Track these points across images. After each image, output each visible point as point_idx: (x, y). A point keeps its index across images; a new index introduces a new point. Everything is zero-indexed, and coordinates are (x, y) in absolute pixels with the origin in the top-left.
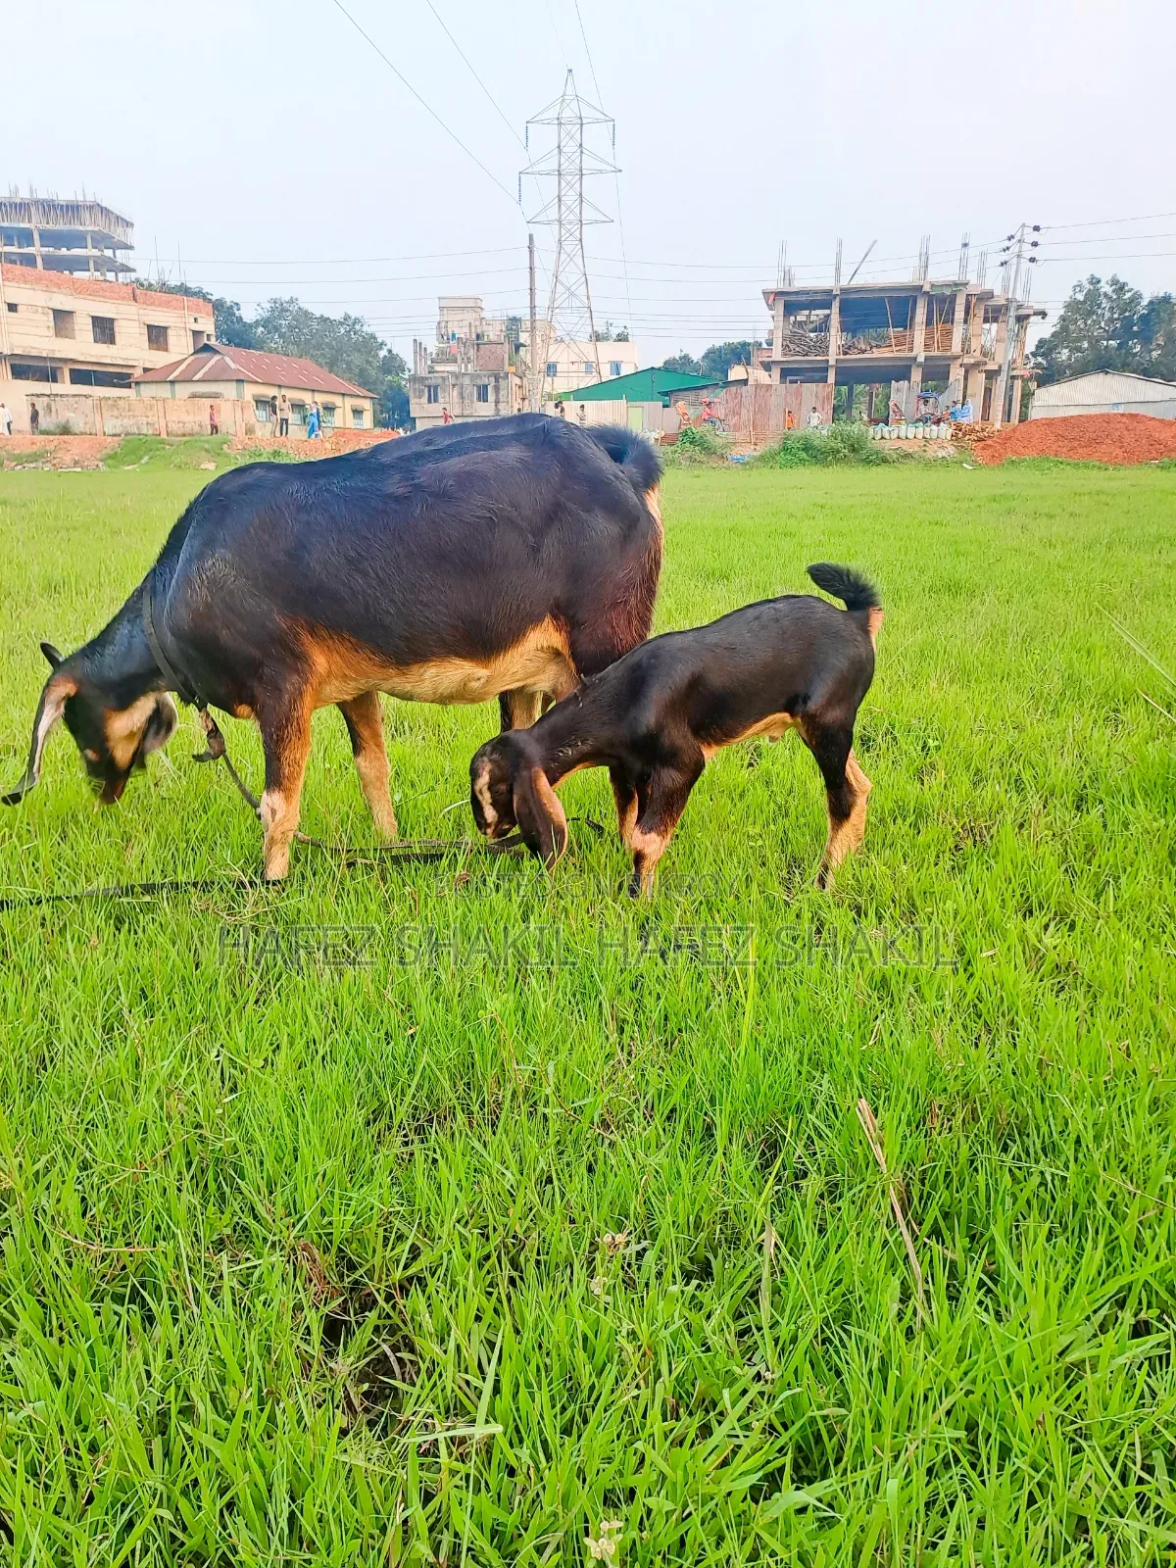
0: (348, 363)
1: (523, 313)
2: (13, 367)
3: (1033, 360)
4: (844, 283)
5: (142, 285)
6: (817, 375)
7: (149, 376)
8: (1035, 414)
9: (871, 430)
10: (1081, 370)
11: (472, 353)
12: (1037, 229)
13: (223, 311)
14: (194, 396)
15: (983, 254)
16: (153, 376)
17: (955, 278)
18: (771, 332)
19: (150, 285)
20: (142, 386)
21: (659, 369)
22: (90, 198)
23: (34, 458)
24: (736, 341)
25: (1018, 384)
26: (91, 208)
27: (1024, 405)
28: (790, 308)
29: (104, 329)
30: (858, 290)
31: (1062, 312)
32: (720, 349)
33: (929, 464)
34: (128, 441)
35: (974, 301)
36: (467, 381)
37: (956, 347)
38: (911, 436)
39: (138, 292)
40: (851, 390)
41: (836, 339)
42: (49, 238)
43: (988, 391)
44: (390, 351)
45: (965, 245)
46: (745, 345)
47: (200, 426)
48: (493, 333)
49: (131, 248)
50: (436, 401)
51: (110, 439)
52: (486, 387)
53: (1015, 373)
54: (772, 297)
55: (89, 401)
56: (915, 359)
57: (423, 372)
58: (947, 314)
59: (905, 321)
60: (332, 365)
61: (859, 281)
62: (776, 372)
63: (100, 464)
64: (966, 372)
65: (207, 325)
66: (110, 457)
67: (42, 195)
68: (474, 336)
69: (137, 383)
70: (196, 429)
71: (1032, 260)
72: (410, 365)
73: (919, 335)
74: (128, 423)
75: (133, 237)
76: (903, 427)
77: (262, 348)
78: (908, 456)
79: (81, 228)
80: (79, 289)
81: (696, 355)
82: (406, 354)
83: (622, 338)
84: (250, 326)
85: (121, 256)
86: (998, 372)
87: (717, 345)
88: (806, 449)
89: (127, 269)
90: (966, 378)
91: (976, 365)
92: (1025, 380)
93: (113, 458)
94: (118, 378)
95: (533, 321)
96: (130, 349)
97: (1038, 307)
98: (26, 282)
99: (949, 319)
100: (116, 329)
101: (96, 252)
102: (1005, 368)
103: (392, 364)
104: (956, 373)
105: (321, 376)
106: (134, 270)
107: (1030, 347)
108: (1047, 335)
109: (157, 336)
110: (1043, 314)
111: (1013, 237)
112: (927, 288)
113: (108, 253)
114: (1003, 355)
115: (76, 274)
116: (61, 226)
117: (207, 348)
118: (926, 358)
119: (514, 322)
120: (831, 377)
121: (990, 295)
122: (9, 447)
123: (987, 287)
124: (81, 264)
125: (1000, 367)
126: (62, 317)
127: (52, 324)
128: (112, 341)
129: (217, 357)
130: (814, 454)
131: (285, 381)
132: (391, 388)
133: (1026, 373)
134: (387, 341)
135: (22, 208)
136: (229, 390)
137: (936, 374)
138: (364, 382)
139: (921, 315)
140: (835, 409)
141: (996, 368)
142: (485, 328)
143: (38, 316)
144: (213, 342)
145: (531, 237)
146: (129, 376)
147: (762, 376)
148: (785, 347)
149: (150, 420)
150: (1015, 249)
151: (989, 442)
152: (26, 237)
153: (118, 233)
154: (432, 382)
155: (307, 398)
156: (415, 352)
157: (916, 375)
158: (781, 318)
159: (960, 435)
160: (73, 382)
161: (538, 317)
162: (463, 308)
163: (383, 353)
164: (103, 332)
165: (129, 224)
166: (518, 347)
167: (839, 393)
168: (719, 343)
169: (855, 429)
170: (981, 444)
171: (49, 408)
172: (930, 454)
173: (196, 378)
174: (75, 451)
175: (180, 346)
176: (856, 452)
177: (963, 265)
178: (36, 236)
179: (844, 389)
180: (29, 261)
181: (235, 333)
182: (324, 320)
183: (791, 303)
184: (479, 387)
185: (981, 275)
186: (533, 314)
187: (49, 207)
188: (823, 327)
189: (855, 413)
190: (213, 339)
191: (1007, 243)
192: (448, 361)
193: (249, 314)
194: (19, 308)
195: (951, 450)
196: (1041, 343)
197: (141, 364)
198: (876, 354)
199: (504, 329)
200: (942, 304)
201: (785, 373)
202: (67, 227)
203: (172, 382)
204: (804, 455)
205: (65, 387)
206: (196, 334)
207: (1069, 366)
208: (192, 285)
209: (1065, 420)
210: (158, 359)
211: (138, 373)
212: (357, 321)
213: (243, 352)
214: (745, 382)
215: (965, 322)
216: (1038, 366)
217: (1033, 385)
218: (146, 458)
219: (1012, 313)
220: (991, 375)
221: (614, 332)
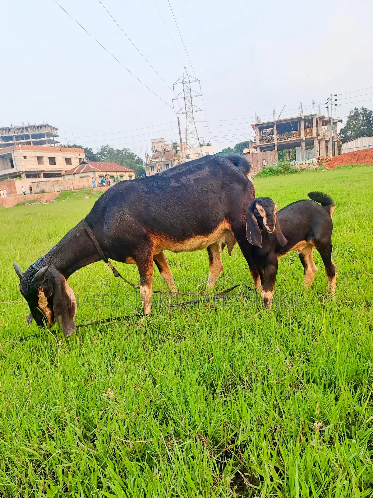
0: (126, 162)
1: (178, 141)
2: (26, 175)
3: (340, 136)
4: (276, 119)
5: (62, 146)
6: (271, 148)
7: (67, 173)
8: (343, 152)
9: (291, 163)
10: (356, 137)
11: (163, 155)
12: (336, 95)
13: (87, 151)
14: (81, 177)
15: (320, 106)
16: (68, 173)
17: (312, 114)
18: (255, 137)
19: (65, 146)
20: (65, 176)
21: (221, 153)
22: (45, 123)
23: (34, 201)
24: (244, 141)
25: (336, 143)
26: (46, 126)
27: (339, 150)
28: (261, 129)
29: (52, 161)
30: (281, 121)
31: (347, 120)
32: (239, 144)
33: (311, 171)
34: (62, 193)
35: (319, 119)
36: (162, 163)
37: (315, 134)
38: (304, 163)
39: (61, 149)
40: (282, 152)
41: (276, 137)
42: (34, 136)
43: (327, 147)
44: (138, 157)
45: (314, 103)
46: (247, 142)
47: (83, 186)
48: (169, 148)
49: (58, 136)
50: (154, 170)
51: (57, 193)
52: (168, 164)
53: (335, 140)
54: (254, 126)
55: (50, 182)
56: (302, 139)
57: (149, 162)
58: (311, 125)
59: (297, 128)
60: (121, 163)
61: (281, 118)
62: (258, 149)
63: (54, 201)
64: (319, 142)
65: (83, 156)
66: (57, 198)
67: (31, 124)
68: (163, 150)
69: (64, 175)
70: (82, 187)
71: (336, 105)
72: (144, 160)
73: (303, 132)
74: (62, 188)
75: (58, 133)
76: (301, 161)
77: (100, 161)
78: (304, 169)
79: (43, 132)
80: (44, 150)
81: (232, 147)
82: (143, 158)
83: (209, 145)
84: (96, 155)
85: (55, 139)
86: (329, 140)
87: (238, 143)
88: (271, 171)
89: (57, 142)
90: (319, 144)
91: (322, 139)
92: (338, 142)
93: (58, 199)
94: (58, 174)
95: (181, 143)
96: (60, 165)
97: (340, 119)
98: (28, 150)
99: (311, 126)
100: (56, 160)
101: (48, 139)
102: (331, 139)
103: (139, 161)
104: (316, 142)
105: (119, 167)
106: (59, 143)
107: (338, 131)
108: (343, 128)
109: (68, 161)
110: (341, 121)
111: (329, 99)
112: (303, 118)
113: (52, 138)
114: (330, 135)
115: (43, 146)
116: (37, 132)
117: (83, 163)
118: (306, 139)
119: (175, 144)
120: (276, 149)
121: (324, 117)
122: (27, 199)
123: (322, 115)
124: (44, 142)
125: (330, 139)
126: (40, 159)
127: (37, 161)
128: (55, 164)
129: (87, 165)
130: (274, 172)
131: (107, 169)
132: (139, 168)
133: (338, 140)
134: (137, 154)
135: (25, 128)
136: (91, 174)
137: (310, 144)
138: (131, 167)
139: (302, 126)
140: (278, 158)
141: (328, 139)
142: (166, 147)
143: (33, 159)
144: (85, 161)
145: (178, 118)
146: (61, 174)
147: (254, 151)
148: (260, 141)
149: (68, 186)
150: (330, 102)
151: (330, 162)
152: (27, 137)
153: (55, 132)
154: (152, 165)
155: (115, 174)
156: (146, 157)
157: (303, 145)
158: (258, 132)
159: (320, 161)
160: (44, 177)
161: (182, 142)
162: (159, 142)
163: (136, 158)
164: (52, 162)
165: (57, 129)
166: (177, 151)
167: (279, 153)
168: (239, 143)
169: (286, 163)
170: (327, 163)
171: (38, 185)
172: (311, 168)
173: (81, 172)
174: (47, 198)
175: (75, 163)
176: (287, 170)
177: (314, 109)
178: (30, 136)
179: (280, 151)
180: (29, 143)
181: (91, 157)
182: (118, 150)
183: (261, 127)
184: (166, 165)
185: (320, 112)
186: (181, 141)
187: (33, 127)
188: (272, 133)
189: (285, 159)
190: (85, 160)
191: (327, 101)
192: (156, 158)
193: (95, 151)
194: (27, 157)
195: (317, 166)
196: (342, 130)
197: (64, 170)
198: (290, 139)
199: (172, 146)
200: (309, 122)
201: (261, 149)
202: (39, 132)
203: (74, 174)
204: (270, 173)
205: (42, 179)
206: (80, 159)
207: (352, 136)
208: (77, 145)
209: (353, 152)
210: (69, 168)
211: (63, 173)
212: (127, 149)
213: (94, 163)
214: (249, 153)
215: (317, 126)
216: (342, 137)
217: (341, 143)
218: (68, 197)
219: (332, 122)
220: (327, 142)
221: (206, 143)
